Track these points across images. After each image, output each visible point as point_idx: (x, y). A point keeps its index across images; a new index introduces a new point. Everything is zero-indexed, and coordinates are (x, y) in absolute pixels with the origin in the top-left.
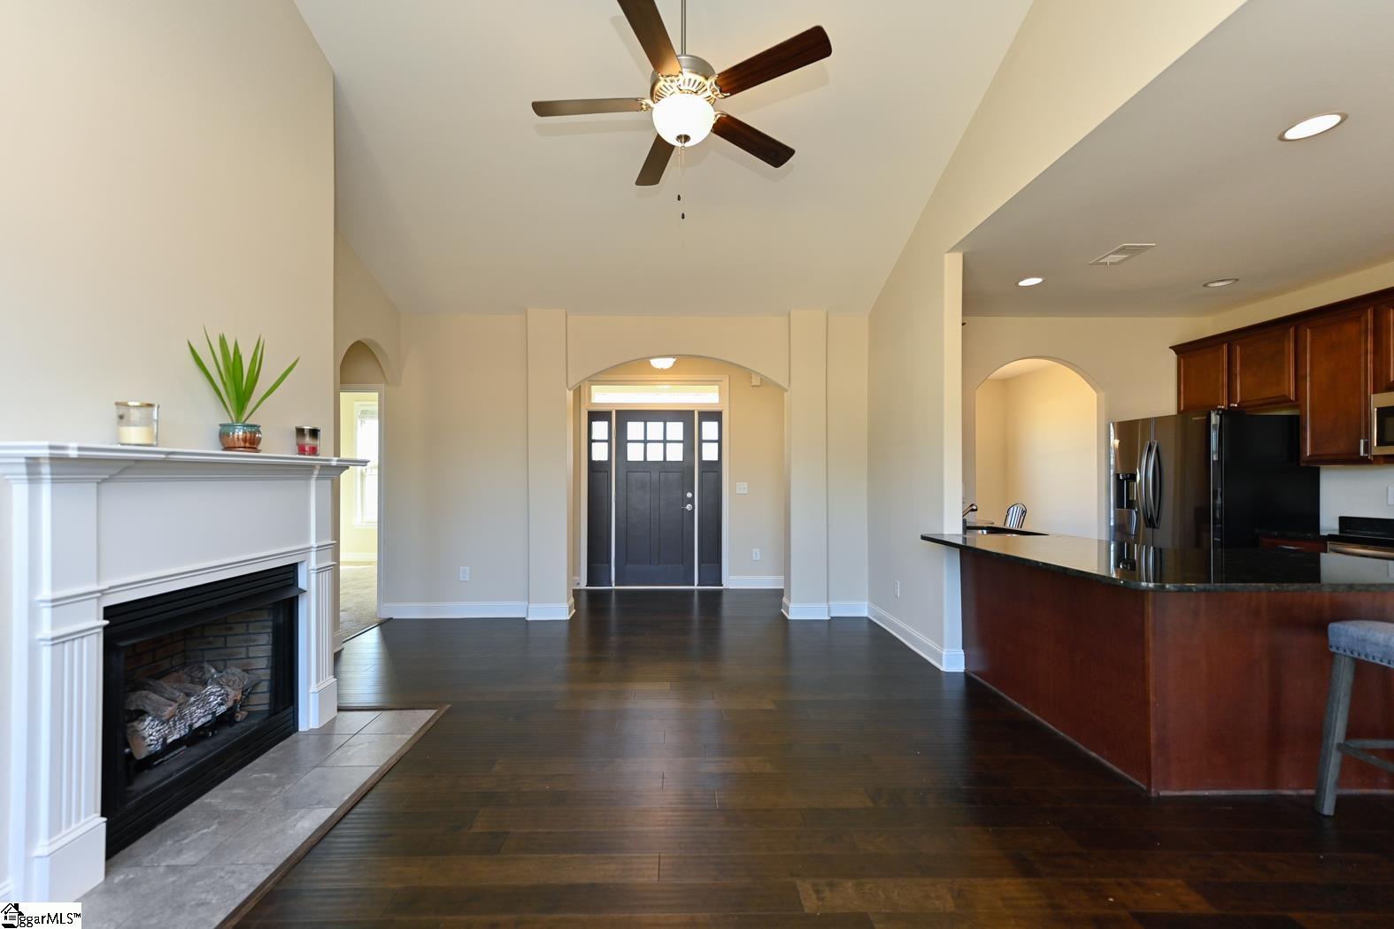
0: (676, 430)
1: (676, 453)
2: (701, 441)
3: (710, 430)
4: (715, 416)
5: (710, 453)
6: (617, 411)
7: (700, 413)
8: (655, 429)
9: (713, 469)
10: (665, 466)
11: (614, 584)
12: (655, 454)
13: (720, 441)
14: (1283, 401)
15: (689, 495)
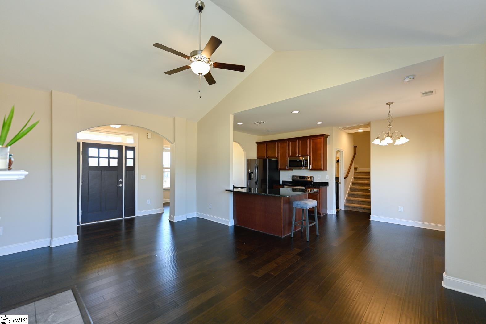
0: (114, 153)
1: (114, 163)
2: (126, 158)
3: (130, 154)
4: (133, 149)
5: (130, 163)
6: (83, 143)
7: (126, 147)
8: (104, 152)
9: (131, 170)
10: (109, 168)
11: (80, 223)
12: (104, 163)
13: (134, 159)
14: (275, 157)
15: (121, 180)
